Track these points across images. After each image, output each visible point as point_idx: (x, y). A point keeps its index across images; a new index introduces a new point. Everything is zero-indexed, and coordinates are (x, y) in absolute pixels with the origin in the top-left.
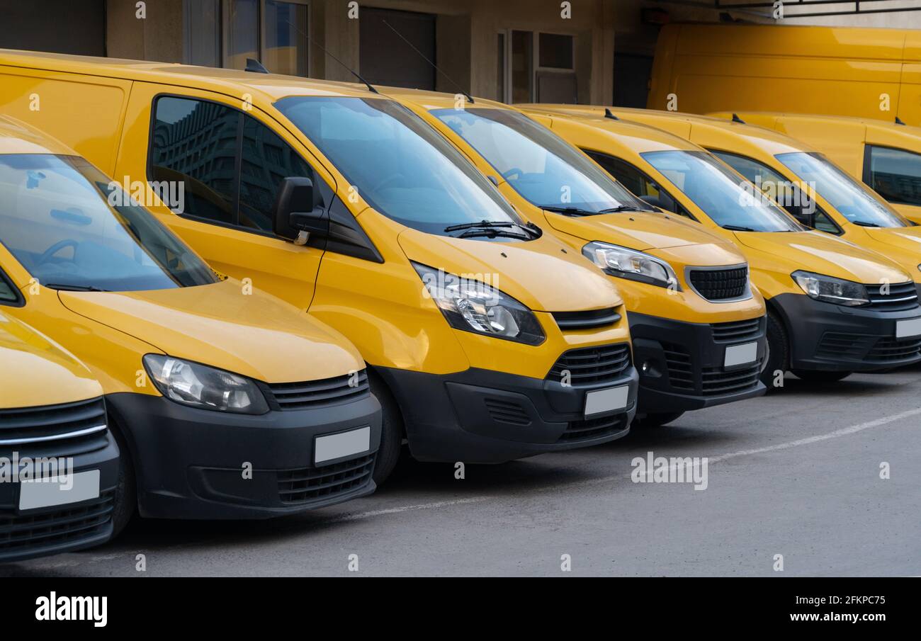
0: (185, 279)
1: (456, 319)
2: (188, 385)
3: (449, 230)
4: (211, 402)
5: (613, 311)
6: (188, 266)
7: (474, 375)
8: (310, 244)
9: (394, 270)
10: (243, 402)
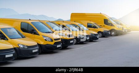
0: (23, 37)
1: (46, 40)
2: (22, 46)
3: (45, 33)
4: (24, 48)
5: (59, 39)
6: (23, 36)
7: (47, 44)
8: (34, 34)
9: (41, 36)
10: (26, 48)
